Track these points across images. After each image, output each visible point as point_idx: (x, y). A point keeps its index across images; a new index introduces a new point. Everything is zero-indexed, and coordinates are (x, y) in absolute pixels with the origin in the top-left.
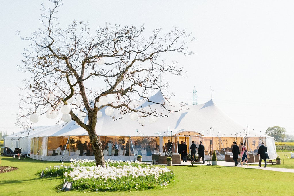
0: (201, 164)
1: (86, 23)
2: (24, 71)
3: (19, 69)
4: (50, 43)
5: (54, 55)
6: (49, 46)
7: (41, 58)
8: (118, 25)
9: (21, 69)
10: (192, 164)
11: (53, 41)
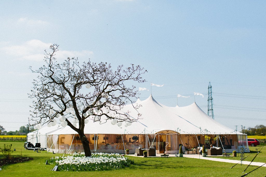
0: (168, 156)
1: (77, 59)
2: (32, 97)
3: (29, 96)
4: (51, 74)
5: (54, 81)
6: (51, 77)
7: (45, 85)
8: (94, 63)
9: (30, 96)
10: (161, 156)
11: (53, 73)
